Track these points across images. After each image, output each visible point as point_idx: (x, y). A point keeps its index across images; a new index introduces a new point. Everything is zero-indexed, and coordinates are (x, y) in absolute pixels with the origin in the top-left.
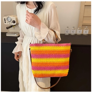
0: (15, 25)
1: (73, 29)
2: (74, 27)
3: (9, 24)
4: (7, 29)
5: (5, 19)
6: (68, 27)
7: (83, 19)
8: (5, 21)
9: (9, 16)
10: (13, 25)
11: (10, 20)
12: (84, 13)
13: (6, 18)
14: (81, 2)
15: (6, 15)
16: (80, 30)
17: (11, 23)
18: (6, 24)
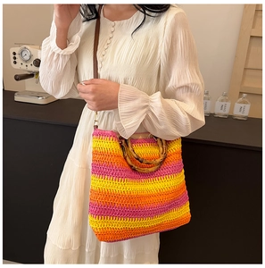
3: (24, 67)
4: (17, 80)
7: (244, 74)
9: (27, 47)
12: (247, 58)
15: (20, 45)
17: (29, 65)
18: (17, 66)
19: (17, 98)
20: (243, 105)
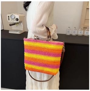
0: (18, 23)
1: (74, 30)
2: (75, 28)
3: (12, 21)
5: (9, 17)
6: (69, 28)
8: (9, 18)
9: (13, 14)
10: (16, 23)
11: (13, 18)
13: (9, 15)
15: (10, 13)
16: (81, 31)
17: (14, 20)
18: (10, 21)
19: (10, 32)
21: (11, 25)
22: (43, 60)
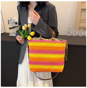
0: (17, 26)
5: (9, 21)
8: (9, 22)
10: (16, 27)
11: (13, 22)
12: (81, 16)
13: (9, 19)
14: (78, 2)
20: (81, 32)
21: (10, 29)
22: (50, 59)
